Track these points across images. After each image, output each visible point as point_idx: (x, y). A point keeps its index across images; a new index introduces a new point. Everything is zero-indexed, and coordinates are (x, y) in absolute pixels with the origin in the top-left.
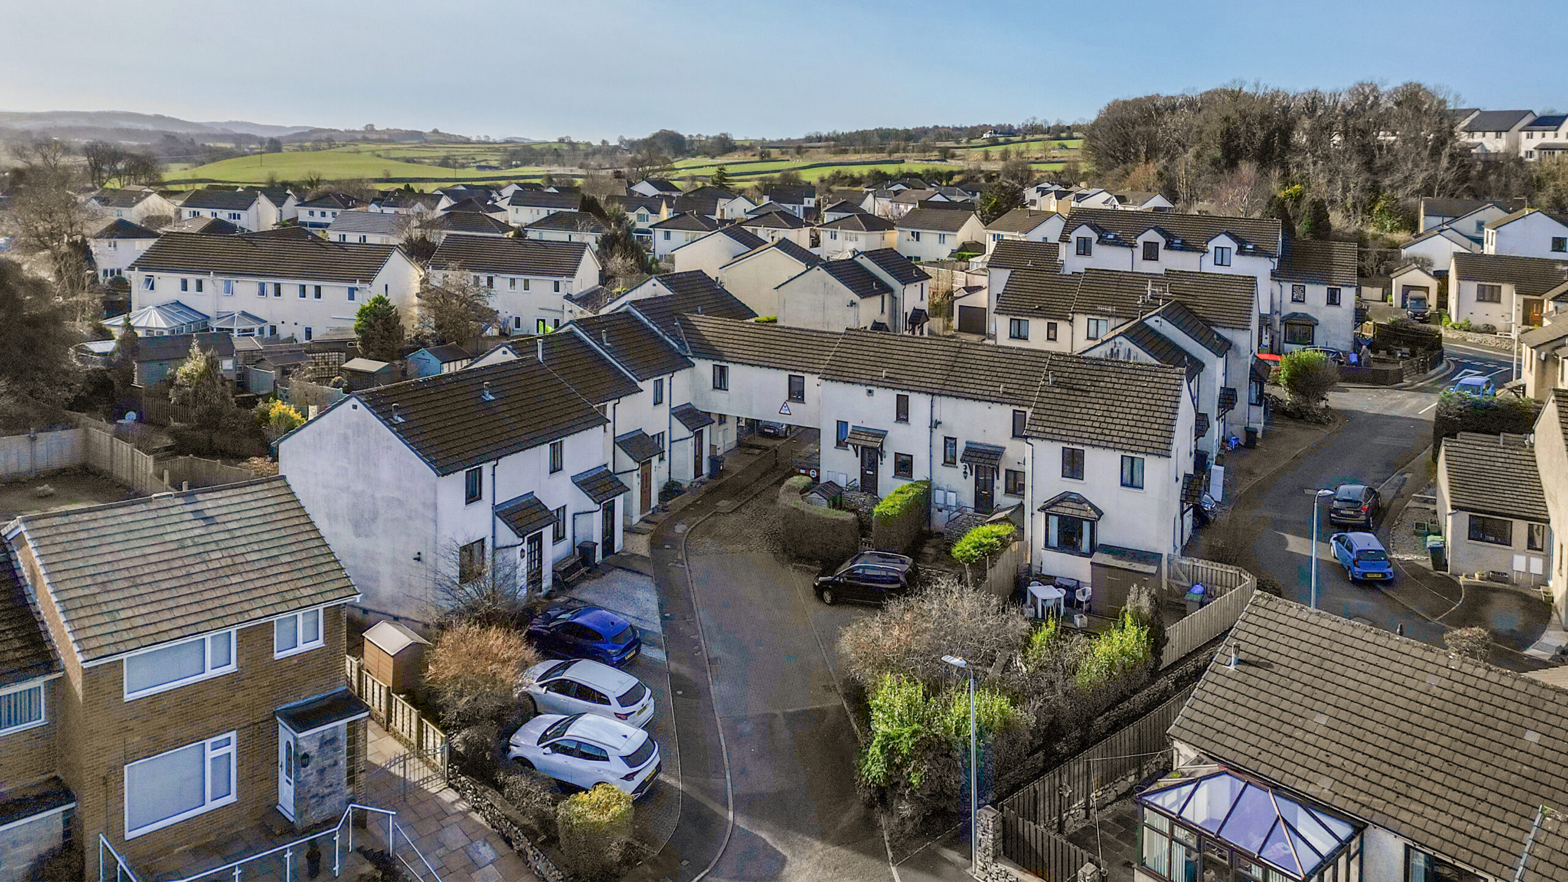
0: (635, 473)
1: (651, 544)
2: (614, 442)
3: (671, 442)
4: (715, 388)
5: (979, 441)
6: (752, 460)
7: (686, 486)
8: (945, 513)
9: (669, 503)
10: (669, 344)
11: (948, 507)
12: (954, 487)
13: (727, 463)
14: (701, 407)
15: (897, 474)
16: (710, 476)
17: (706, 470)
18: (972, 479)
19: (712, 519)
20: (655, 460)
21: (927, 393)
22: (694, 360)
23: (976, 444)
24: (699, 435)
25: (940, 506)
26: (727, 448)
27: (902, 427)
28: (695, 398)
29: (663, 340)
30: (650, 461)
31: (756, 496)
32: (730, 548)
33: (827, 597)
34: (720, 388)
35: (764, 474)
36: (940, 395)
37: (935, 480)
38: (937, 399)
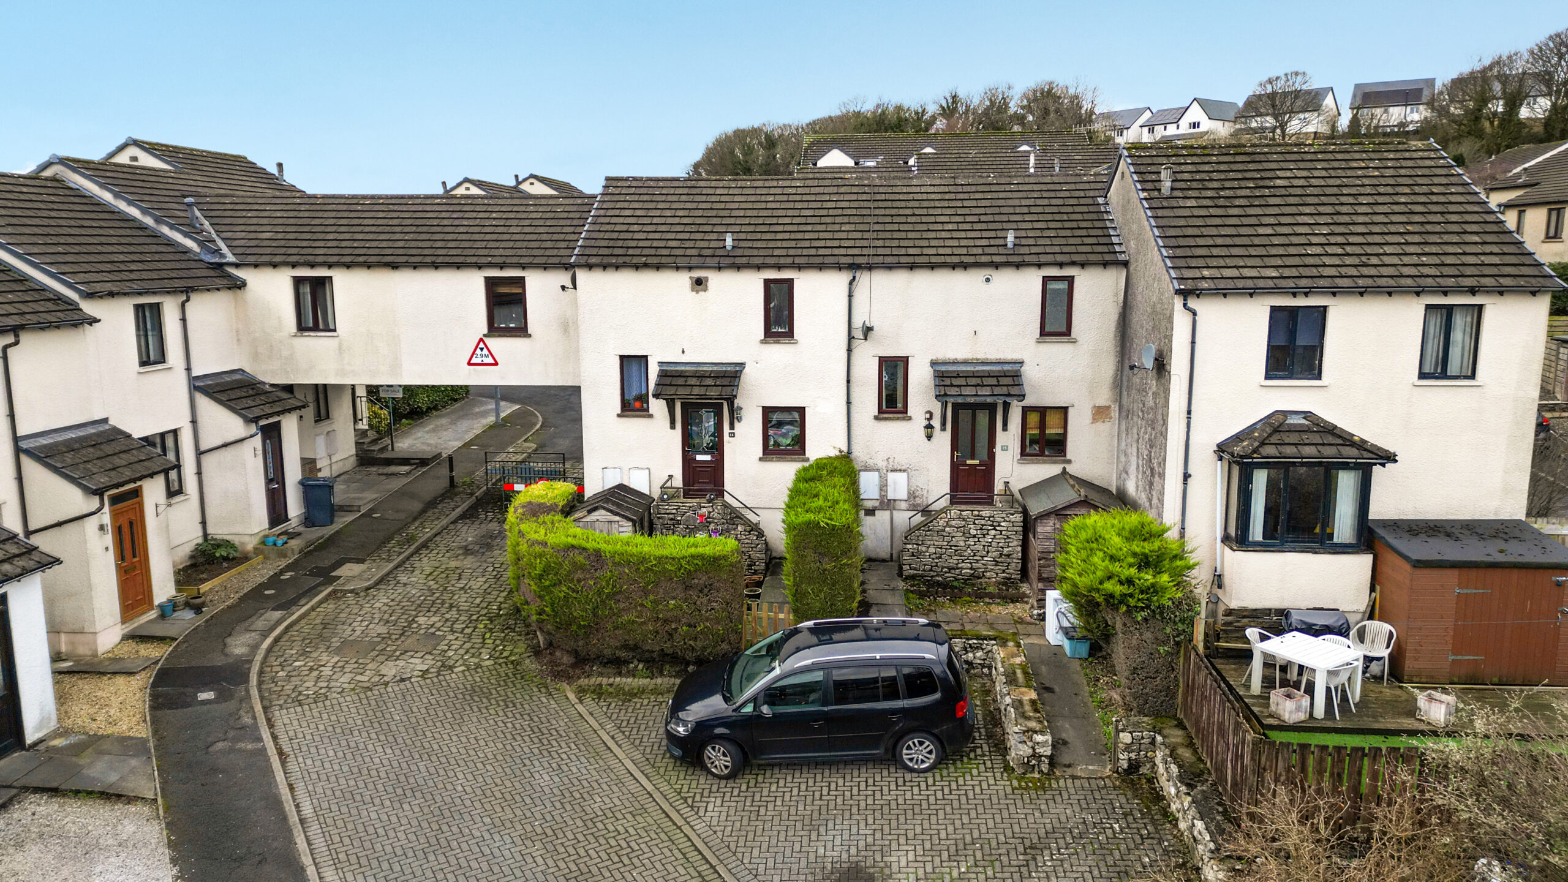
0: (92, 524)
1: (154, 697)
2: (18, 451)
3: (199, 453)
4: (302, 328)
5: (960, 355)
6: (396, 484)
7: (250, 544)
8: (883, 516)
9: (205, 587)
10: (171, 243)
11: (888, 504)
12: (902, 460)
13: (340, 495)
14: (271, 374)
15: (771, 451)
16: (309, 521)
17: (295, 508)
18: (943, 440)
19: (331, 606)
20: (153, 491)
21: (839, 267)
22: (241, 273)
23: (955, 363)
24: (272, 435)
25: (869, 505)
26: (336, 469)
27: (778, 351)
28: (255, 356)
29: (156, 236)
30: (137, 493)
31: (425, 545)
32: (390, 670)
33: (718, 758)
34: (316, 328)
35: (431, 504)
36: (870, 268)
37: (860, 454)
38: (864, 278)
